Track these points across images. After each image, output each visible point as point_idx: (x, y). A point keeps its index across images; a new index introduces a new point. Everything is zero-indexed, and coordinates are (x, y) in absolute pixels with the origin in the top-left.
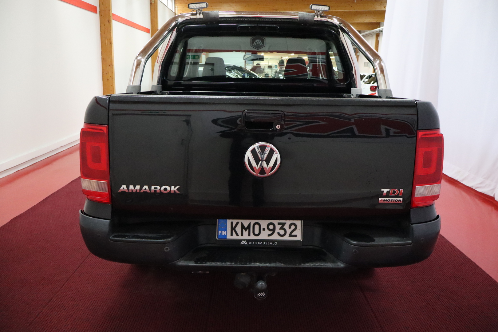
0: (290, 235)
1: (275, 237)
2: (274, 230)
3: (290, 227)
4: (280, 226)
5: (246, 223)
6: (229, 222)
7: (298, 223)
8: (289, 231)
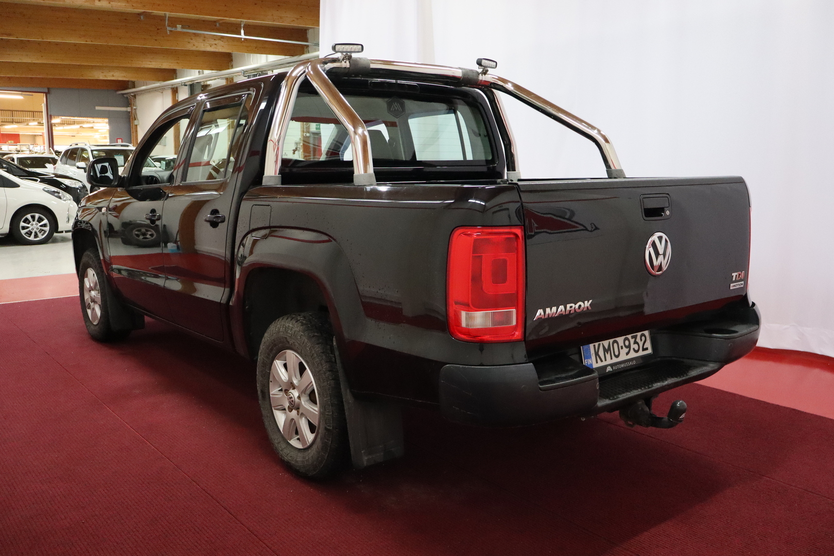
0: (644, 349)
1: (633, 355)
2: (629, 347)
3: (641, 340)
4: (634, 339)
5: (606, 343)
6: (591, 346)
7: (646, 333)
8: (641, 344)
